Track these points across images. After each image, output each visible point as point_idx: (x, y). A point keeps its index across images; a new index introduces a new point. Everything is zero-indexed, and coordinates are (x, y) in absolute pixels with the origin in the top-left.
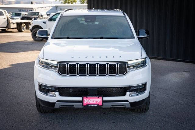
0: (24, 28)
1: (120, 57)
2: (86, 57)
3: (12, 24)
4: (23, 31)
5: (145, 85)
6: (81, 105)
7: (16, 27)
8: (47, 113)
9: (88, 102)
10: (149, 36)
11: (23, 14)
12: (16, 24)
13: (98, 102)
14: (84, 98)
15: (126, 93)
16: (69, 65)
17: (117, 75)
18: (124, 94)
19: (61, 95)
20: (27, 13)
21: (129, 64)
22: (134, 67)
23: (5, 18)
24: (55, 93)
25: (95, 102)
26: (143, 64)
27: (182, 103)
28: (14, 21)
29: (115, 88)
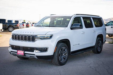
6: (17, 54)
9: (19, 53)
13: (22, 53)
15: (34, 50)
17: (31, 42)
22: (40, 38)
24: (10, 47)
29: (29, 47)
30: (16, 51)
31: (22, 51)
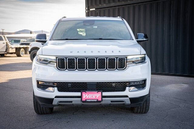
0: (23, 53)
1: (119, 51)
2: (85, 52)
3: (11, 49)
4: (22, 55)
5: (145, 81)
6: (80, 100)
7: (15, 52)
8: (45, 114)
9: (87, 97)
10: (148, 40)
11: (22, 41)
12: (15, 49)
13: (97, 97)
14: (83, 93)
15: (126, 88)
16: (68, 60)
17: (116, 70)
18: (124, 90)
19: (60, 90)
20: (25, 40)
21: (128, 59)
22: (133, 62)
23: (4, 43)
24: (53, 88)
25: (94, 97)
26: (143, 60)
27: (182, 106)
28: (13, 46)
29: (114, 82)
30: (79, 94)
31: (96, 92)
